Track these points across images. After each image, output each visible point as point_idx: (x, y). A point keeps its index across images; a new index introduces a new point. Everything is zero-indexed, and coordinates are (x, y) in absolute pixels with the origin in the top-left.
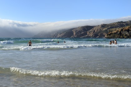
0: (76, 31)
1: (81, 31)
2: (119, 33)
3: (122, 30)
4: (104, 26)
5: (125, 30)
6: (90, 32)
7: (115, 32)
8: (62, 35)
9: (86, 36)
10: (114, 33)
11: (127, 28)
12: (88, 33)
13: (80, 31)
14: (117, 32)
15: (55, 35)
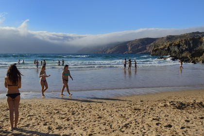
0: (132, 45)
1: (139, 45)
2: (167, 48)
3: (171, 45)
4: (170, 38)
5: (175, 45)
6: (150, 47)
7: (162, 47)
8: (112, 50)
9: (145, 51)
10: (161, 49)
11: (177, 42)
12: (148, 48)
13: (137, 45)
14: (164, 48)
15: (104, 51)
